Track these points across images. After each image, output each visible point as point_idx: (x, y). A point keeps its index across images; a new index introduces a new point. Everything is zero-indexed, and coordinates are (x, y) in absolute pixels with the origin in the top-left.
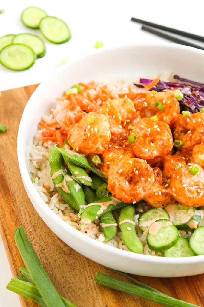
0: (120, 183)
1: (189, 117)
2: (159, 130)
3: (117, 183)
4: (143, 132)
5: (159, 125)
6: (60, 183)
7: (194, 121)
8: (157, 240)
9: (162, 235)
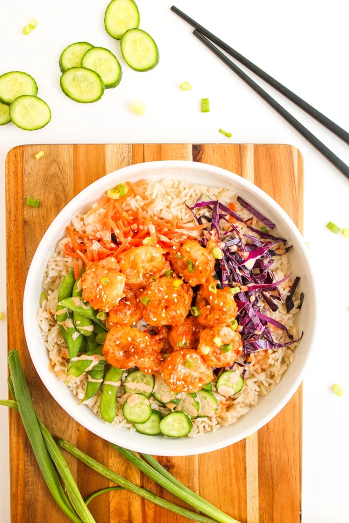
0: (115, 352)
1: (213, 294)
2: (176, 301)
3: (111, 351)
4: (160, 295)
5: (179, 295)
6: (62, 321)
7: (216, 302)
8: (131, 413)
9: (137, 410)
